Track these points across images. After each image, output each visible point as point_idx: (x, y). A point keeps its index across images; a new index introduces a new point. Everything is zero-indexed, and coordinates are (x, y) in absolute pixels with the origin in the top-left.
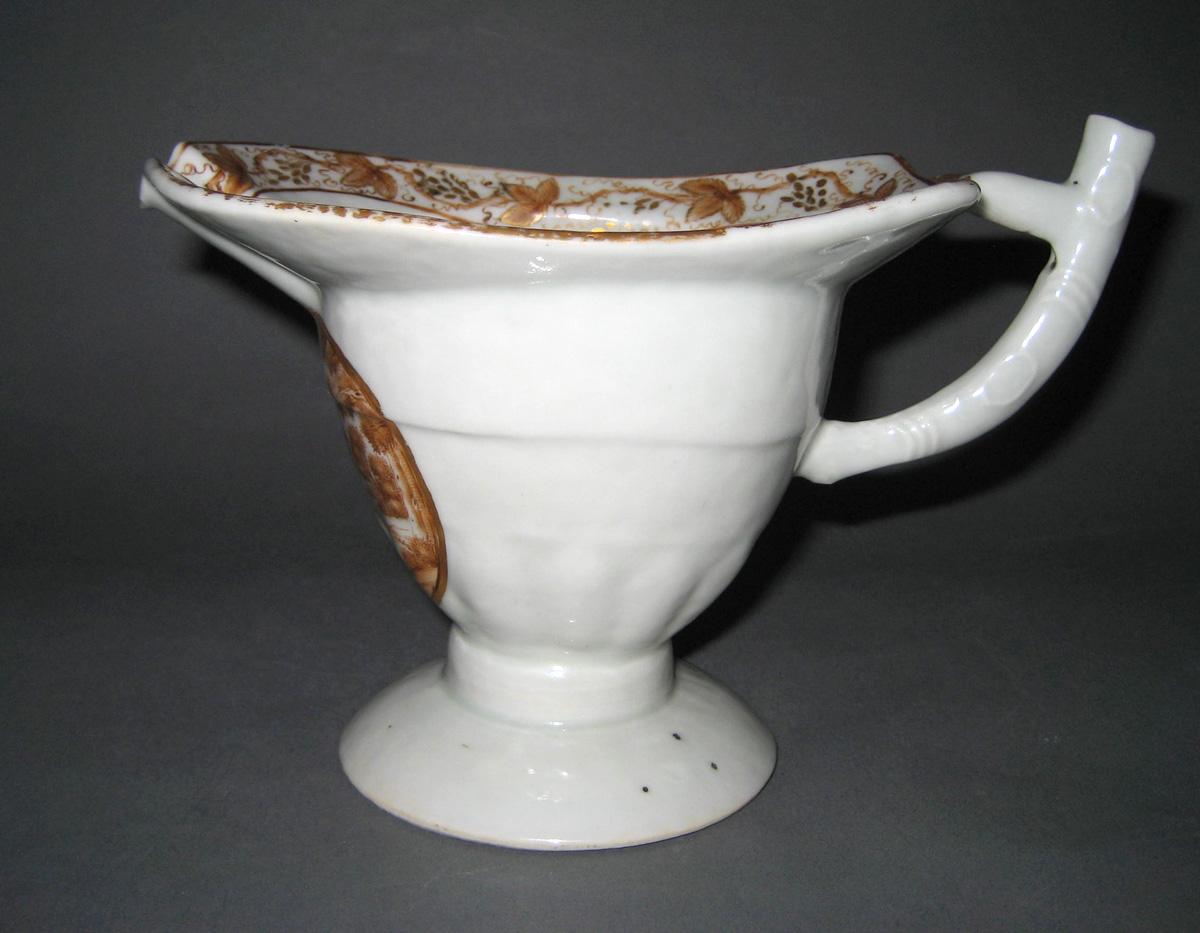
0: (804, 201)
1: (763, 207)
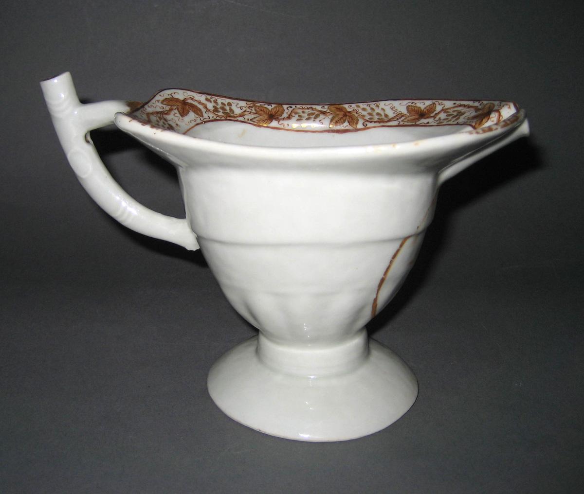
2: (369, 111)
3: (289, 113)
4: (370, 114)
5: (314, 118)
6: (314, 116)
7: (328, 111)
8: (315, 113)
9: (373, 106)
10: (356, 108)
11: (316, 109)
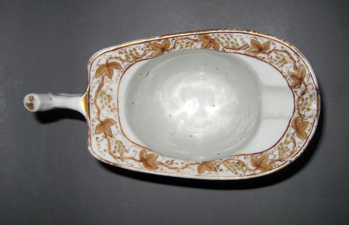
0: (122, 148)
1: (134, 151)
2: (226, 40)
3: (174, 44)
4: (227, 42)
5: (190, 46)
6: (190, 44)
7: (199, 39)
8: (190, 42)
9: (228, 36)
10: (217, 36)
11: (191, 39)
